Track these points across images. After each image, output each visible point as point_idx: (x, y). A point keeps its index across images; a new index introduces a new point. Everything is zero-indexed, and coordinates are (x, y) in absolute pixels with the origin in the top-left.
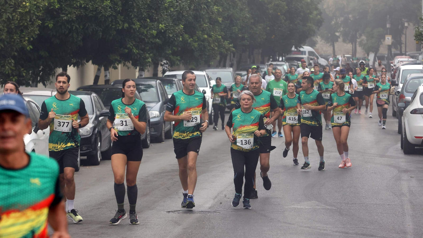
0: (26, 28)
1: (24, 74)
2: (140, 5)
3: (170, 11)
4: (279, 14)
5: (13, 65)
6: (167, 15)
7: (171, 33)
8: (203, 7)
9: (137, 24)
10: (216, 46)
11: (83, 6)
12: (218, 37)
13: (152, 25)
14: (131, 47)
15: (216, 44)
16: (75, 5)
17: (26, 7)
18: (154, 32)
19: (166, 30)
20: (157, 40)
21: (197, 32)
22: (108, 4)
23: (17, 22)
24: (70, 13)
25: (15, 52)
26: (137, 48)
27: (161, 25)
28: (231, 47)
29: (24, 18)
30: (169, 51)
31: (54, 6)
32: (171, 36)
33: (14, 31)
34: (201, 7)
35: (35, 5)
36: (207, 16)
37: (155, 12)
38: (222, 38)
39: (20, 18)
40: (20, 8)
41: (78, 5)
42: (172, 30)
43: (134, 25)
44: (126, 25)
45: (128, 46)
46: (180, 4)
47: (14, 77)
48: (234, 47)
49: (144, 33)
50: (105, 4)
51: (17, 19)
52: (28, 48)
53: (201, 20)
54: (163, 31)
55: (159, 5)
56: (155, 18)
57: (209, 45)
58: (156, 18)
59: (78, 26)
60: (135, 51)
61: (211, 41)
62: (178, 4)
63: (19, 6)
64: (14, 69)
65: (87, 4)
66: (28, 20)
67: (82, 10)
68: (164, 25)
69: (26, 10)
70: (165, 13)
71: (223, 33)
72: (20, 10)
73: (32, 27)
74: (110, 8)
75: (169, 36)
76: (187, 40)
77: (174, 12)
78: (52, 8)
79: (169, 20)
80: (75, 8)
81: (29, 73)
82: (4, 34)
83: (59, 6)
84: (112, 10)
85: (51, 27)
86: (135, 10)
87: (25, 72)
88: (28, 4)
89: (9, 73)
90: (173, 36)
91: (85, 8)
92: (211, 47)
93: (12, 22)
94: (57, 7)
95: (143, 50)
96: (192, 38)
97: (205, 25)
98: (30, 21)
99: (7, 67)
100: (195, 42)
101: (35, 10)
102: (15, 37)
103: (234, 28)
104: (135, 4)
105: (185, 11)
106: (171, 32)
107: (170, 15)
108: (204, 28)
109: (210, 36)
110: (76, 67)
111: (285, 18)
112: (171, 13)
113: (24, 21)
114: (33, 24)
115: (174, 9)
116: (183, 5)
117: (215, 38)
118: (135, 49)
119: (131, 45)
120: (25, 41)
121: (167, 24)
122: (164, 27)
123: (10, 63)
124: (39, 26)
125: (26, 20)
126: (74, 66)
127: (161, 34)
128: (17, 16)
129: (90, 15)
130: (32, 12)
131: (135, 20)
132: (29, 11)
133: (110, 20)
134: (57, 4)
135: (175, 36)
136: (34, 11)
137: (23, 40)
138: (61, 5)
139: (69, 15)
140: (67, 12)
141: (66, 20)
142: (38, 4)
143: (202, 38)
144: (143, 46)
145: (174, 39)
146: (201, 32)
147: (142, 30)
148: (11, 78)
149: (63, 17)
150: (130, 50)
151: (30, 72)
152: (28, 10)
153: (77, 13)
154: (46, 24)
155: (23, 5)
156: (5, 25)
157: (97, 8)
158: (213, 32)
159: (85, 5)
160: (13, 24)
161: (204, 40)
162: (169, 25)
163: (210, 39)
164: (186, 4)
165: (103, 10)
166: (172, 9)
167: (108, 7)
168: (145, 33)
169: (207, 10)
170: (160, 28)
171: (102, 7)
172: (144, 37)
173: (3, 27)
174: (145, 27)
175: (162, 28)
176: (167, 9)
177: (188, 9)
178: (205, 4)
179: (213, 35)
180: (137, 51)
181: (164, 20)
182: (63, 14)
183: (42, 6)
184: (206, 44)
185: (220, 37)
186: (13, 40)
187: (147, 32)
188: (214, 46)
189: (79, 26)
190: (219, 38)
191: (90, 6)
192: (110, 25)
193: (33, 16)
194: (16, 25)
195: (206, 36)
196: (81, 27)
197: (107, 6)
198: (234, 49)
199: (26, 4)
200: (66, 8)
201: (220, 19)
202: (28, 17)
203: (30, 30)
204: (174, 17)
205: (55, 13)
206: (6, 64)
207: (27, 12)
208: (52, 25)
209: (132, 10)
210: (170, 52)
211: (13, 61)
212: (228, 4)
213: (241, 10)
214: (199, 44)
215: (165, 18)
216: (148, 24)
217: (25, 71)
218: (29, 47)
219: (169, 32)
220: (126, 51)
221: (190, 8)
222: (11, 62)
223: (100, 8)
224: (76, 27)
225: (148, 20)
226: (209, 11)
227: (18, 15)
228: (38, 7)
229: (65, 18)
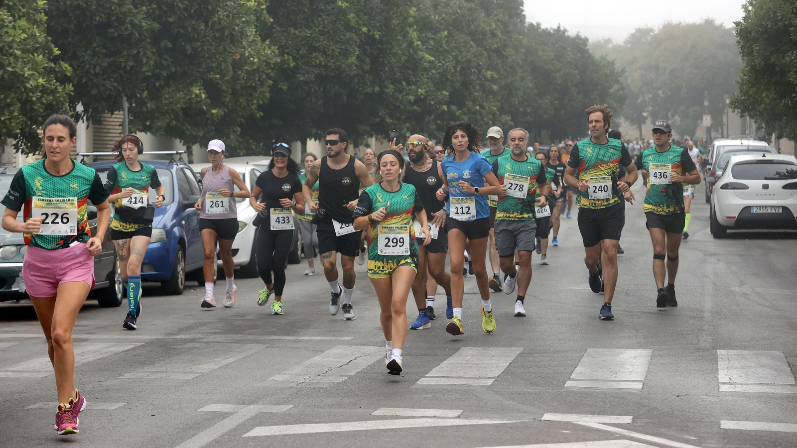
0: (254, 89)
1: (254, 147)
2: (393, 63)
3: (431, 74)
4: (570, 84)
5: (239, 133)
6: (427, 78)
7: (433, 100)
8: (473, 71)
9: (390, 88)
10: (491, 119)
11: (323, 64)
12: (493, 108)
13: (410, 90)
14: (384, 116)
15: (491, 117)
16: (313, 63)
17: (254, 63)
18: (412, 98)
19: (427, 96)
20: (416, 107)
21: (467, 103)
22: (354, 61)
23: (243, 82)
24: (308, 73)
25: (242, 118)
26: (391, 117)
27: (420, 90)
28: (509, 120)
29: (251, 77)
30: (433, 126)
31: (289, 65)
32: (432, 103)
33: (240, 92)
34: (471, 71)
35: (265, 61)
36: (478, 82)
37: (413, 73)
38: (498, 110)
39: (247, 77)
40: (247, 65)
41: (318, 62)
42: (434, 96)
43: (387, 88)
44: (377, 89)
45: (380, 114)
46: (443, 64)
47: (241, 150)
48: (512, 121)
49: (398, 98)
50: (349, 61)
51: (243, 79)
52: (258, 115)
53: (471, 87)
54: (422, 97)
55: (417, 64)
56: (412, 81)
57: (482, 119)
58: (414, 80)
59: (317, 88)
60: (388, 120)
61: (483, 114)
62: (440, 64)
63: (246, 63)
64: (241, 140)
65: (328, 62)
66: (257, 79)
67: (322, 69)
68: (423, 90)
69: (254, 68)
70: (425, 76)
71: (499, 104)
72: (246, 68)
73: (261, 88)
74: (356, 66)
75: (430, 104)
76: (455, 113)
77: (436, 74)
78: (286, 66)
79: (430, 84)
80: (313, 66)
81: (260, 146)
82: (228, 96)
83: (294, 64)
84: (358, 69)
85: (285, 89)
86: (387, 69)
87: (254, 145)
88: (256, 60)
89: (235, 145)
90: (435, 103)
91: (325, 66)
92: (485, 121)
93: (237, 82)
94: (292, 65)
95: (399, 119)
96: (461, 110)
97: (476, 94)
98: (259, 80)
99: (232, 137)
100: (465, 114)
101: (265, 67)
102: (241, 100)
103: (513, 99)
104: (386, 62)
105: (450, 74)
106: (432, 98)
107: (431, 78)
108: (475, 98)
109: (482, 107)
110: (317, 141)
111: (577, 90)
112: (432, 75)
113: (251, 81)
114: (262, 84)
115: (436, 70)
116: (447, 66)
117: (489, 110)
118: (388, 118)
119: (384, 114)
120: (252, 105)
121: (428, 89)
122: (424, 93)
123: (235, 132)
124: (269, 86)
125: (255, 79)
126: (315, 140)
127: (419, 100)
128: (243, 74)
129: (332, 74)
130: (261, 69)
131: (388, 83)
132: (258, 69)
133: (356, 80)
134: (291, 61)
135: (438, 103)
136: (263, 68)
137: (251, 103)
138: (297, 63)
139: (306, 75)
140: (304, 72)
141: (302, 81)
142: (268, 60)
143: (473, 110)
144: (398, 115)
145: (436, 108)
146: (471, 103)
147: (397, 94)
148: (238, 151)
149: (299, 77)
150: (383, 119)
151: (261, 144)
152: (256, 67)
153: (316, 72)
154: (279, 86)
155: (251, 61)
156: (230, 86)
157: (339, 65)
158: (487, 103)
159: (326, 62)
160: (238, 85)
161: (475, 113)
162: (430, 90)
163: (483, 111)
164: (450, 65)
165: (347, 69)
166: (434, 71)
167: (354, 65)
168: (401, 98)
169: (478, 75)
170: (419, 93)
171: (348, 66)
172: (399, 104)
173: (227, 88)
174: (400, 91)
175: (422, 94)
176: (426, 70)
177: (453, 71)
178: (475, 68)
179: (486, 107)
180: (391, 121)
181: (424, 83)
182: (300, 73)
183: (272, 62)
184: (478, 117)
185: (495, 108)
186: (239, 103)
187: (403, 97)
188: (487, 120)
189: (319, 88)
190: (493, 110)
191: (331, 63)
192: (357, 87)
193: (262, 75)
194: (242, 86)
195: (478, 108)
196: (322, 89)
197: (352, 64)
198: (512, 123)
199: (254, 60)
200: (303, 67)
201: (495, 87)
202: (257, 75)
203: (259, 91)
204: (436, 81)
205: (290, 73)
206: (230, 133)
207: (255, 69)
208: (287, 87)
209: (382, 68)
210: (435, 126)
211: (239, 129)
212: (506, 70)
213: (522, 79)
214: (469, 117)
215: (425, 82)
216: (404, 89)
217: (255, 143)
218: (260, 114)
219: (431, 98)
220: (378, 120)
221: (456, 70)
222: (237, 130)
223: (344, 65)
224: (315, 89)
225: (404, 83)
226: (480, 76)
227: (245, 73)
228: (268, 64)
229: (302, 78)
